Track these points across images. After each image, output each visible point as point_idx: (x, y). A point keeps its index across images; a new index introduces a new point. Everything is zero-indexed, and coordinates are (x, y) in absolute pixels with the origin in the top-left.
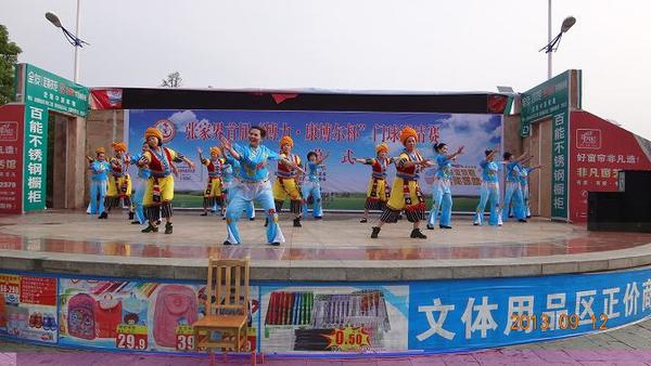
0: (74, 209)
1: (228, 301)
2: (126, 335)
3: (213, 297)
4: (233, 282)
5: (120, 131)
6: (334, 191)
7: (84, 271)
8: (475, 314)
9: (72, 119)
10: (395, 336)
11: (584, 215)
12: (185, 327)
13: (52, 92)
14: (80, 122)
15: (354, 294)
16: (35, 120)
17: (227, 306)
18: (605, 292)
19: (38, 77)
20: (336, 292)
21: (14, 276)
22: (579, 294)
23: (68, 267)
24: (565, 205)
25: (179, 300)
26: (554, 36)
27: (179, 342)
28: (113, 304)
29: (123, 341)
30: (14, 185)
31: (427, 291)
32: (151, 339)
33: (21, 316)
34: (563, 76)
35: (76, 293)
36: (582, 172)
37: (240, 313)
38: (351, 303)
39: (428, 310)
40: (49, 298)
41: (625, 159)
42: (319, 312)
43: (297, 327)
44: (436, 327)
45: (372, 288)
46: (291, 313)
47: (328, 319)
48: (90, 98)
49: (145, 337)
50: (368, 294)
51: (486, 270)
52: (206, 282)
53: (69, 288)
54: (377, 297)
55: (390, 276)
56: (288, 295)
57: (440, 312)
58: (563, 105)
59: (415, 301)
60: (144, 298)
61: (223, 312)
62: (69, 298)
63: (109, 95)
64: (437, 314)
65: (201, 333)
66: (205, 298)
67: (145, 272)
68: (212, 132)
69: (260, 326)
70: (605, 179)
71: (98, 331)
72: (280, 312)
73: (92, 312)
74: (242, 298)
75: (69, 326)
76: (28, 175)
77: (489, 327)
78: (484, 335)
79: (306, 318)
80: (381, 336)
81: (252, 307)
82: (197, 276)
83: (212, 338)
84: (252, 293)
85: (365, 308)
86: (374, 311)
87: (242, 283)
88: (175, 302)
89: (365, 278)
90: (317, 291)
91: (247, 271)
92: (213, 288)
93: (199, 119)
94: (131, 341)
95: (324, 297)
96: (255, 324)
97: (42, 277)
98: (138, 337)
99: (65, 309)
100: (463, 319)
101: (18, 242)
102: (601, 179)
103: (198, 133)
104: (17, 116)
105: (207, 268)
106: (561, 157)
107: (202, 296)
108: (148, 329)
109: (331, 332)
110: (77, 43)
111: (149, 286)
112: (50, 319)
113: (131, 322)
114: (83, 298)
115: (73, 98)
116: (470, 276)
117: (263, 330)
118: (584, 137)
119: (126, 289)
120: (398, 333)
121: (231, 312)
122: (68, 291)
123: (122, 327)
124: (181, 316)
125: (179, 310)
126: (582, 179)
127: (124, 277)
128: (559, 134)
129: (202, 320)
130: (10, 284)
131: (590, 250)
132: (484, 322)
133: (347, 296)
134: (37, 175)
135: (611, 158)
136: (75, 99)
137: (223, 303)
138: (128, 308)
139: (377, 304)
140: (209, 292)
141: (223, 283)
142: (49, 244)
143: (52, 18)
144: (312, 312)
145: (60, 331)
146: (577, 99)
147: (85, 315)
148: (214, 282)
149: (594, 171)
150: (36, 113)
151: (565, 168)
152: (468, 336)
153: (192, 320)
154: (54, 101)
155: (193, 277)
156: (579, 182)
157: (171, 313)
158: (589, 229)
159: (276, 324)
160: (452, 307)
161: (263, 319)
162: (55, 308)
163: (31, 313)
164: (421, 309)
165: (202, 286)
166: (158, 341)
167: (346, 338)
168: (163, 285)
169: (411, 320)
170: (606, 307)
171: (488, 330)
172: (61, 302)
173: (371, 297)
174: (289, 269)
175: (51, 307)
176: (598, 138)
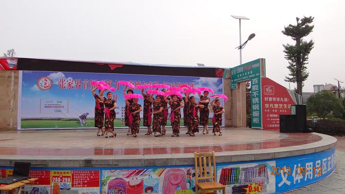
4: (203, 165)
5: (16, 83)
7: (121, 165)
10: (271, 186)
12: (180, 191)
15: (256, 167)
17: (201, 178)
18: (328, 159)
20: (249, 166)
21: (66, 171)
22: (323, 160)
23: (111, 163)
24: (260, 121)
25: (176, 177)
28: (138, 182)
31: (281, 163)
34: (257, 61)
35: (113, 178)
36: (267, 105)
38: (255, 171)
39: (282, 172)
40: (94, 183)
41: (283, 100)
42: (242, 177)
43: (232, 185)
44: (284, 180)
45: (263, 163)
46: (230, 178)
47: (246, 180)
50: (261, 166)
54: (264, 167)
55: (270, 157)
56: (229, 169)
58: (257, 75)
59: (279, 167)
60: (157, 177)
62: (108, 182)
63: (9, 61)
64: (285, 173)
68: (74, 85)
70: (276, 109)
72: (225, 179)
73: (125, 188)
78: (299, 182)
79: (237, 180)
80: (266, 186)
84: (211, 169)
85: (260, 173)
86: (263, 174)
87: (212, 164)
88: (174, 178)
89: (261, 158)
90: (241, 166)
91: (214, 158)
93: (67, 77)
95: (244, 169)
97: (89, 170)
99: (106, 188)
100: (293, 175)
102: (275, 109)
103: (66, 85)
105: (194, 158)
107: (189, 173)
111: (159, 170)
113: (149, 191)
114: (118, 181)
118: (267, 89)
119: (146, 173)
120: (271, 184)
122: (108, 177)
124: (177, 185)
125: (176, 182)
127: (144, 167)
128: (256, 88)
130: (63, 177)
132: (299, 176)
133: (253, 168)
135: (278, 99)
138: (147, 184)
139: (264, 170)
141: (198, 165)
144: (239, 177)
146: (264, 72)
147: (120, 190)
149: (271, 105)
151: (259, 104)
152: (295, 183)
153: (183, 187)
155: (186, 163)
156: (266, 110)
157: (172, 184)
158: (280, 132)
162: (99, 188)
163: (81, 193)
165: (189, 168)
167: (253, 189)
168: (167, 169)
169: (276, 177)
170: (328, 165)
171: (301, 179)
172: (103, 184)
173: (262, 168)
174: (231, 156)
175: (95, 188)
176: (273, 90)
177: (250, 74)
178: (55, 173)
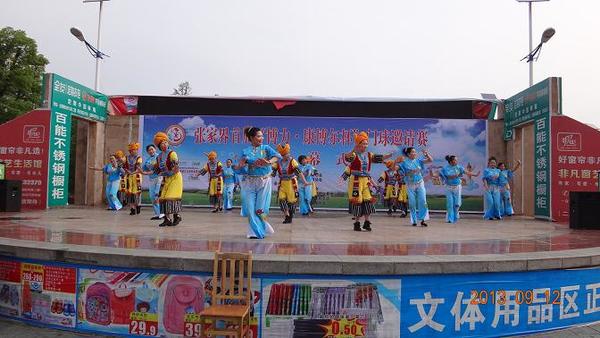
0: (93, 205)
1: (232, 292)
2: (138, 322)
3: (219, 289)
4: (237, 274)
5: (136, 135)
6: (330, 190)
7: (101, 262)
8: (463, 308)
9: (93, 124)
10: (388, 327)
11: (566, 214)
12: (192, 316)
13: (76, 99)
14: (100, 126)
15: (353, 287)
16: (60, 124)
17: (232, 296)
18: (588, 287)
19: (63, 85)
20: (333, 285)
21: (38, 265)
22: (563, 289)
23: (88, 259)
24: (548, 204)
25: (187, 291)
26: (535, 47)
27: (186, 329)
28: (127, 293)
29: (135, 328)
30: (40, 182)
31: (418, 285)
32: (161, 326)
33: (44, 303)
34: (544, 84)
35: (95, 282)
37: (243, 303)
38: (347, 296)
39: (419, 303)
40: (69, 286)
42: (317, 304)
43: (295, 317)
44: (426, 320)
45: (367, 281)
46: (291, 304)
47: (325, 310)
48: (109, 104)
49: (155, 324)
50: (362, 288)
51: (474, 266)
52: (212, 274)
53: (88, 278)
54: (370, 290)
55: (383, 271)
56: (287, 287)
57: (430, 305)
58: (545, 110)
59: (407, 295)
60: (155, 287)
61: (227, 302)
62: (87, 287)
63: (126, 102)
64: (427, 307)
65: (207, 321)
66: (211, 289)
67: (156, 264)
68: (218, 136)
69: (261, 316)
70: (585, 180)
71: (113, 318)
72: (280, 303)
73: (108, 300)
74: (245, 289)
75: (87, 313)
76: (53, 174)
77: (477, 320)
78: (472, 327)
79: (305, 309)
80: (375, 327)
81: (254, 298)
82: (204, 268)
83: (217, 326)
84: (254, 285)
85: (359, 300)
86: (368, 303)
87: (245, 275)
88: (183, 292)
89: (360, 272)
90: (315, 284)
91: (250, 264)
92: (219, 279)
93: (207, 124)
94: (143, 327)
95: (321, 290)
96: (257, 314)
97: (64, 267)
98: (149, 324)
99: (83, 296)
100: (453, 312)
101: (42, 235)
102: (582, 180)
103: (206, 137)
104: (44, 120)
105: (213, 261)
106: (543, 159)
107: (208, 287)
108: (158, 316)
109: (327, 322)
110: (98, 55)
111: (159, 277)
112: (69, 305)
113: (144, 309)
114: (100, 287)
115: (94, 105)
116: (459, 272)
117: (264, 320)
118: (564, 140)
119: (139, 279)
120: (390, 324)
121: (234, 303)
122: (87, 280)
123: (134, 315)
124: (189, 305)
125: (187, 300)
126: (563, 180)
127: (137, 268)
128: (541, 137)
129: (208, 310)
130: (36, 273)
131: (572, 247)
132: (473, 315)
133: (343, 289)
134: (60, 174)
135: (591, 160)
136: (95, 106)
137: (227, 293)
138: (140, 297)
139: (371, 296)
140: (215, 283)
141: (228, 275)
142: (71, 237)
143: (76, 33)
144: (310, 303)
145: (79, 316)
146: (558, 105)
147: (102, 303)
148: (220, 274)
149: (575, 172)
150: (61, 118)
151: (547, 169)
152: (458, 328)
153: (200, 309)
154: (77, 108)
155: (200, 269)
156: (561, 183)
157: (180, 302)
159: (277, 314)
160: (442, 301)
161: (265, 310)
162: (75, 295)
163: (53, 300)
164: (412, 302)
165: (209, 278)
166: (167, 327)
167: (342, 328)
168: (171, 277)
169: (403, 312)
170: (589, 302)
171: (476, 323)
172: (80, 290)
173: (365, 290)
174: (289, 263)
175: (71, 294)
176: (578, 142)
177: (534, 111)
178: (26, 266)
